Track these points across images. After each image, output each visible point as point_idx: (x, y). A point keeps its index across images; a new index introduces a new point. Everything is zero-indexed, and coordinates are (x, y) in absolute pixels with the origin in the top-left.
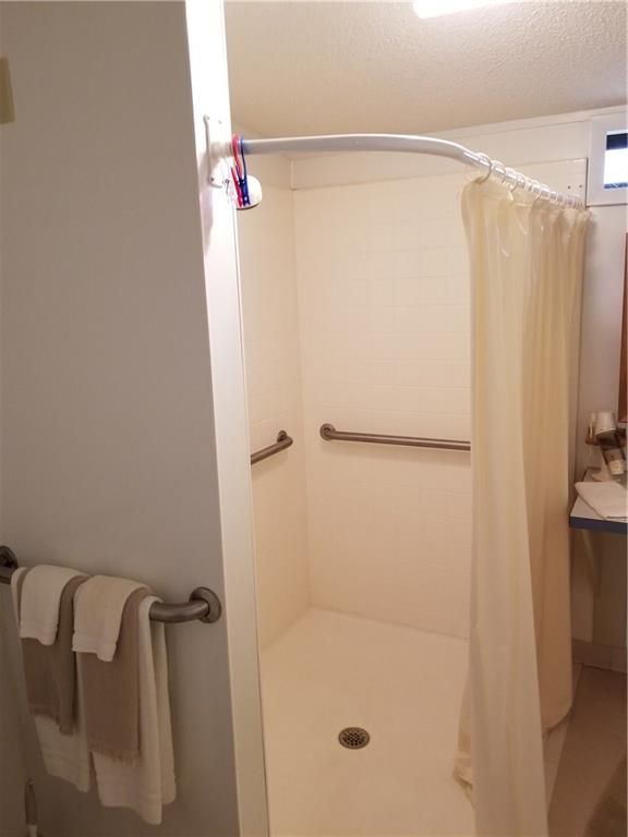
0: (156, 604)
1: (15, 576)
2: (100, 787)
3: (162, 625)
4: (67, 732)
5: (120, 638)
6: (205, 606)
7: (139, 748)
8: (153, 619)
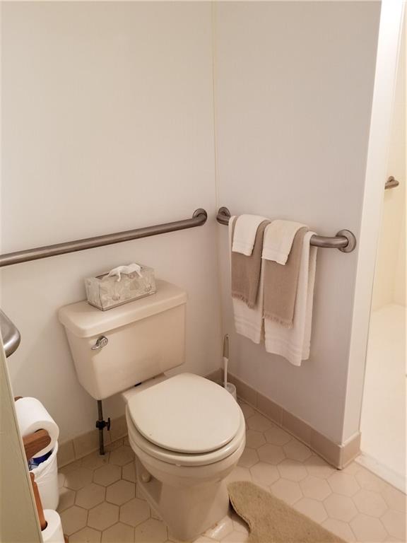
0: (314, 236)
1: (231, 221)
2: (266, 341)
3: (316, 248)
4: (251, 307)
5: (290, 252)
6: (346, 241)
7: (293, 320)
8: (312, 245)
